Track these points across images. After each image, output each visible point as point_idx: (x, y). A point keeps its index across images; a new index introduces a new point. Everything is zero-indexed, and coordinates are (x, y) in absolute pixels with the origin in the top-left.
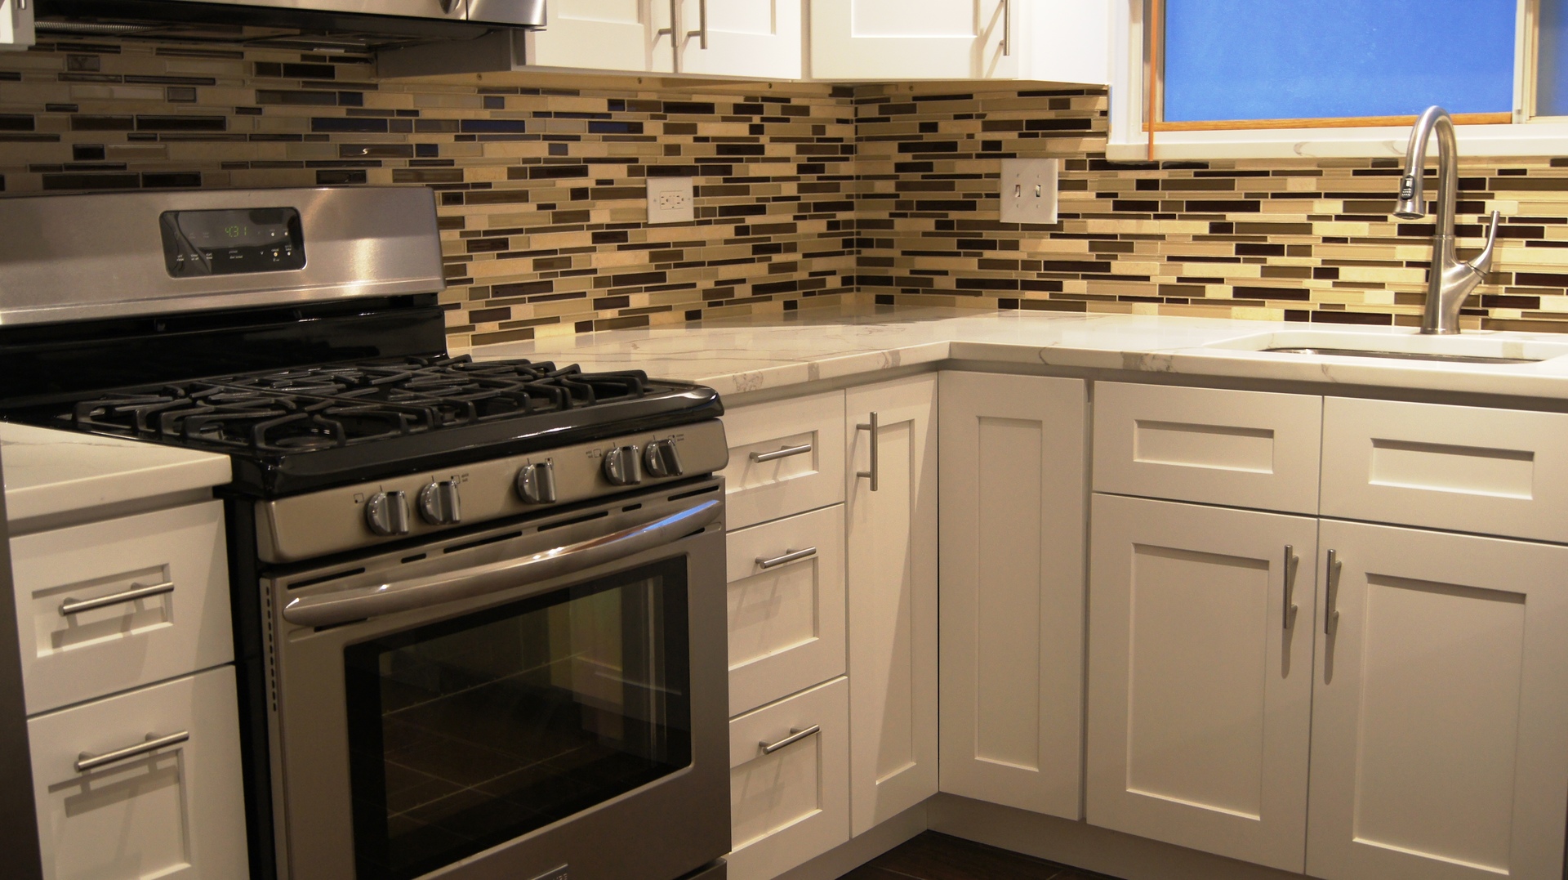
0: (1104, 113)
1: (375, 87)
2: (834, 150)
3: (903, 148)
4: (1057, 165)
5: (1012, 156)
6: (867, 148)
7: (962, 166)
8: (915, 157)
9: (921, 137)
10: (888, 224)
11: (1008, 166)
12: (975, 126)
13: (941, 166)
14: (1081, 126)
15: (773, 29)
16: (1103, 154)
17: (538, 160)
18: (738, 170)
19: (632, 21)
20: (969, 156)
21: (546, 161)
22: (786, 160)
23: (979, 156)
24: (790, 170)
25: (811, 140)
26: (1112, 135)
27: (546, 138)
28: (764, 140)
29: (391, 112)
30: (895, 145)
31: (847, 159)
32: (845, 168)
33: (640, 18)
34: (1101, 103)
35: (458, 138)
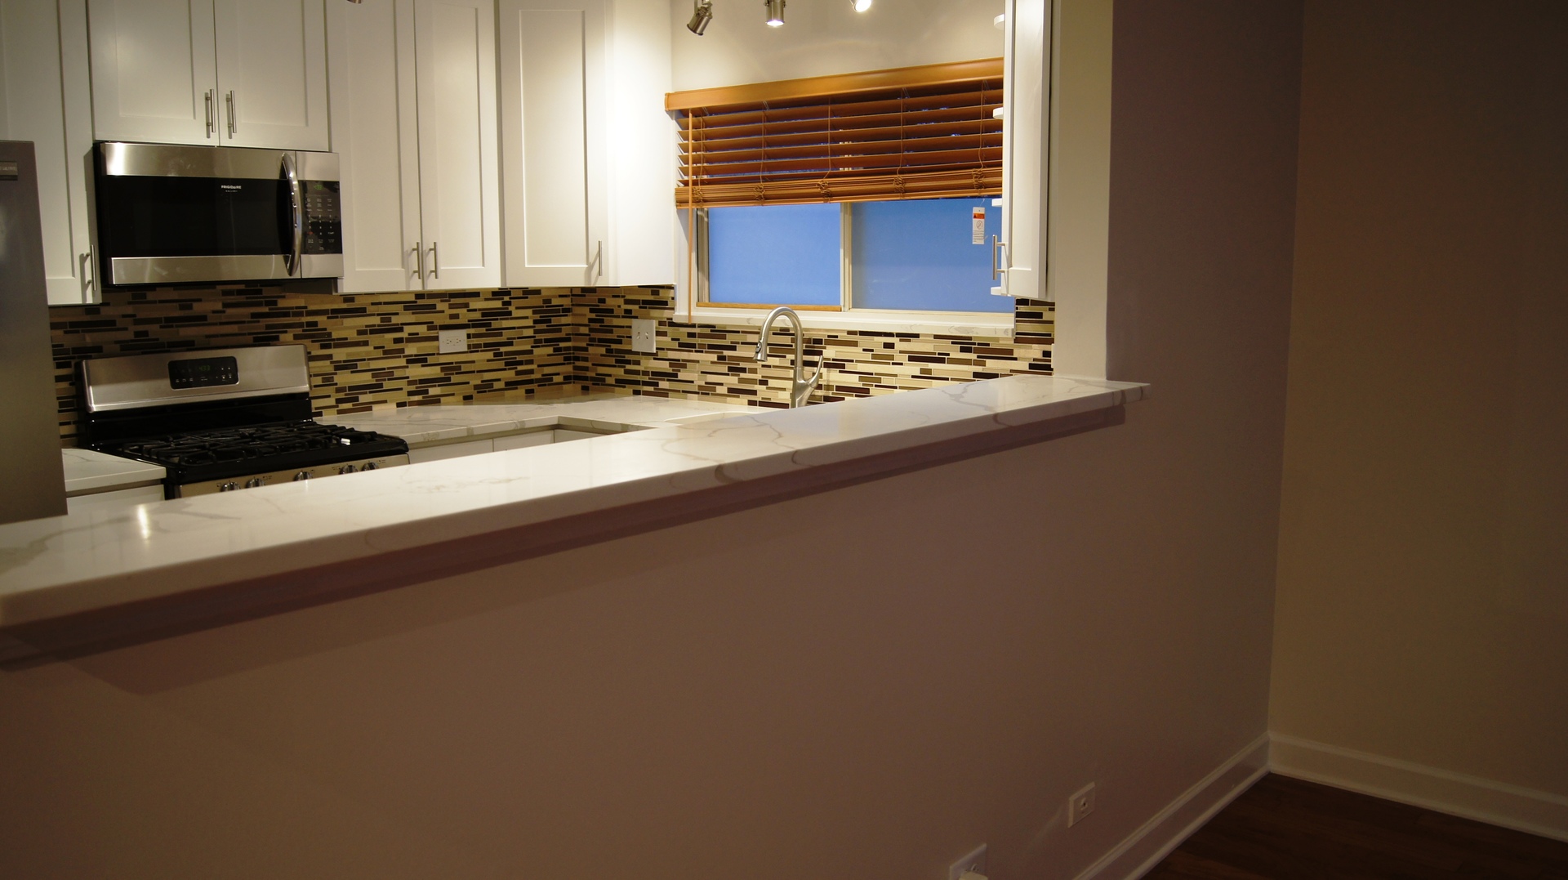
0: (673, 298)
1: (284, 297)
2: (558, 311)
3: (592, 311)
4: (655, 323)
5: (636, 317)
6: (577, 310)
7: (616, 322)
8: (597, 316)
9: (598, 306)
10: (586, 349)
11: (634, 322)
12: (621, 301)
13: (608, 321)
14: (663, 304)
15: (483, 265)
16: (671, 319)
17: (374, 326)
18: (495, 324)
19: (399, 268)
20: (618, 317)
21: (379, 326)
22: (527, 318)
23: (623, 317)
24: (530, 322)
25: (543, 307)
26: (677, 308)
27: (378, 315)
28: (511, 308)
29: (292, 308)
30: (587, 309)
31: (566, 315)
32: (564, 320)
33: (403, 267)
34: (671, 293)
35: (328, 318)
